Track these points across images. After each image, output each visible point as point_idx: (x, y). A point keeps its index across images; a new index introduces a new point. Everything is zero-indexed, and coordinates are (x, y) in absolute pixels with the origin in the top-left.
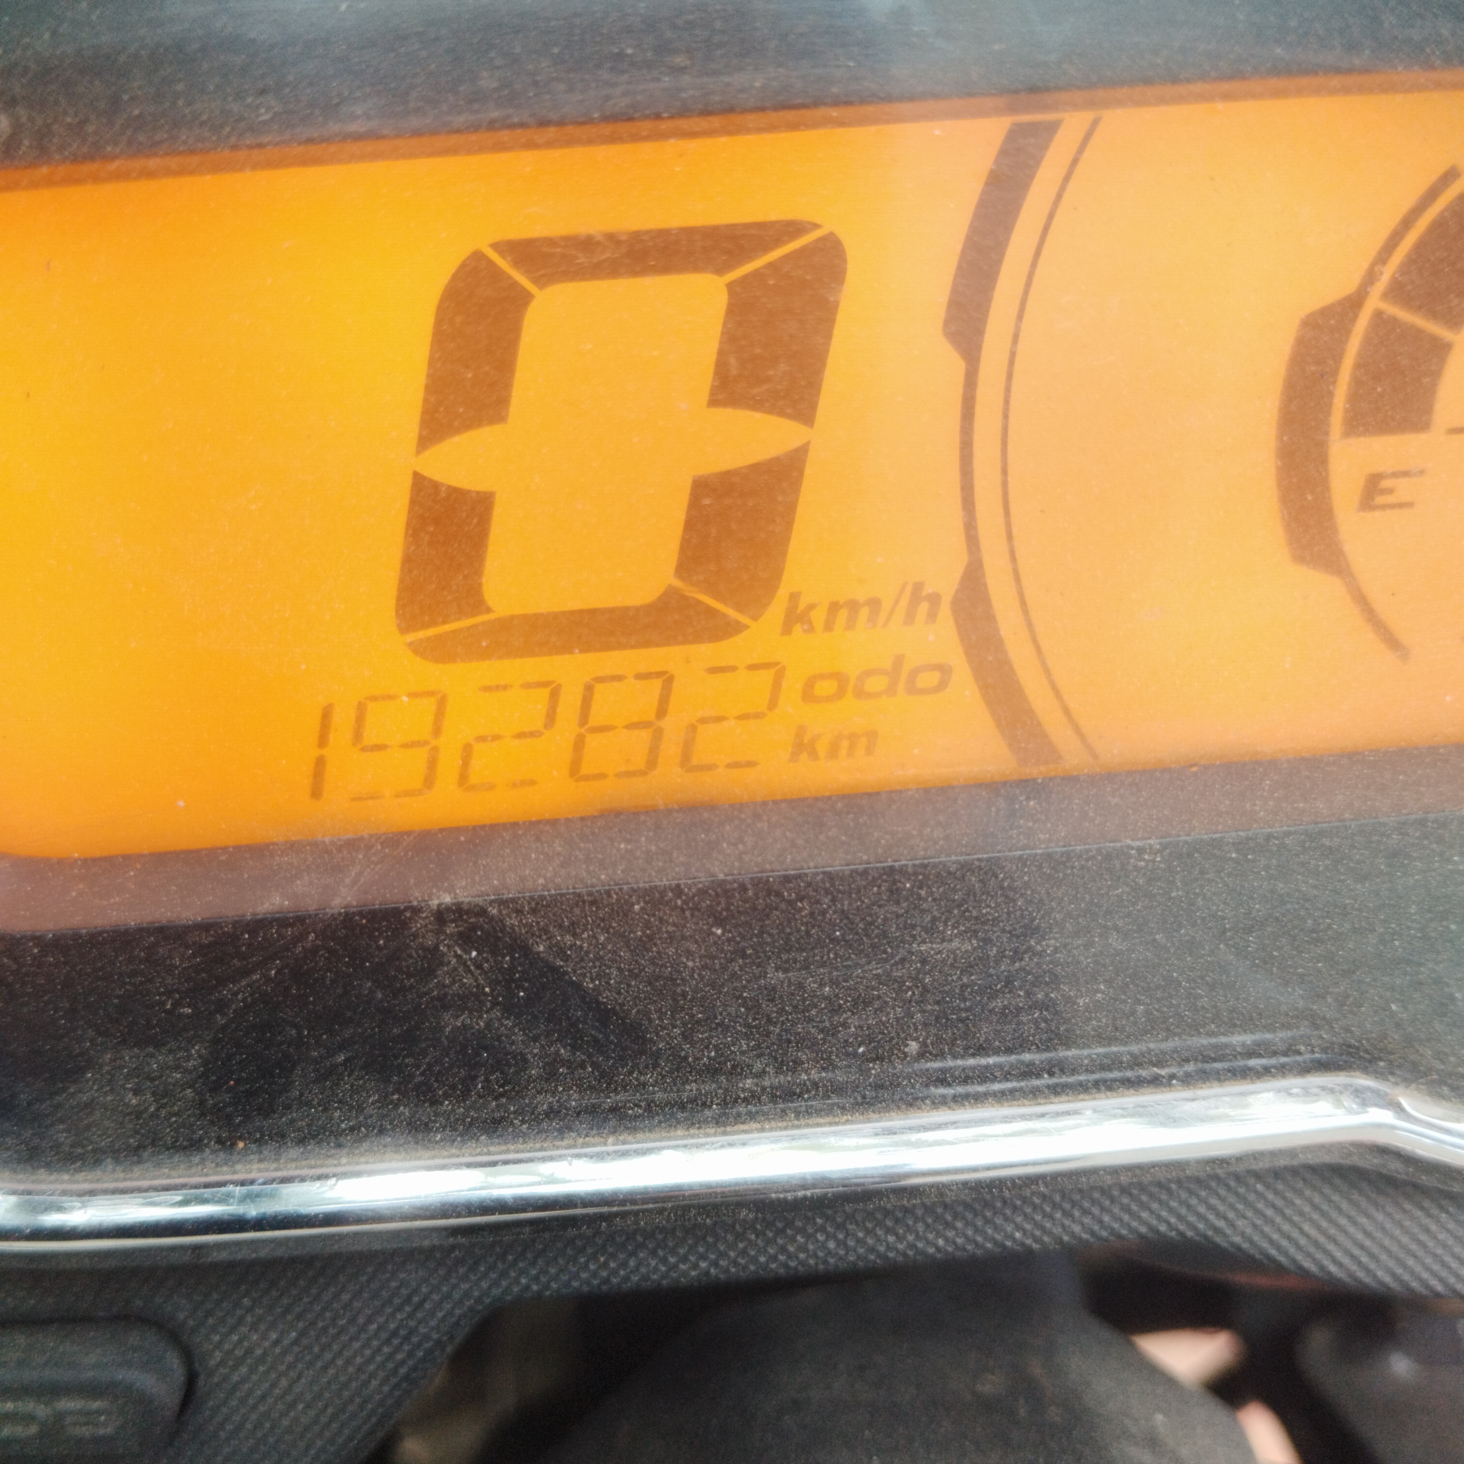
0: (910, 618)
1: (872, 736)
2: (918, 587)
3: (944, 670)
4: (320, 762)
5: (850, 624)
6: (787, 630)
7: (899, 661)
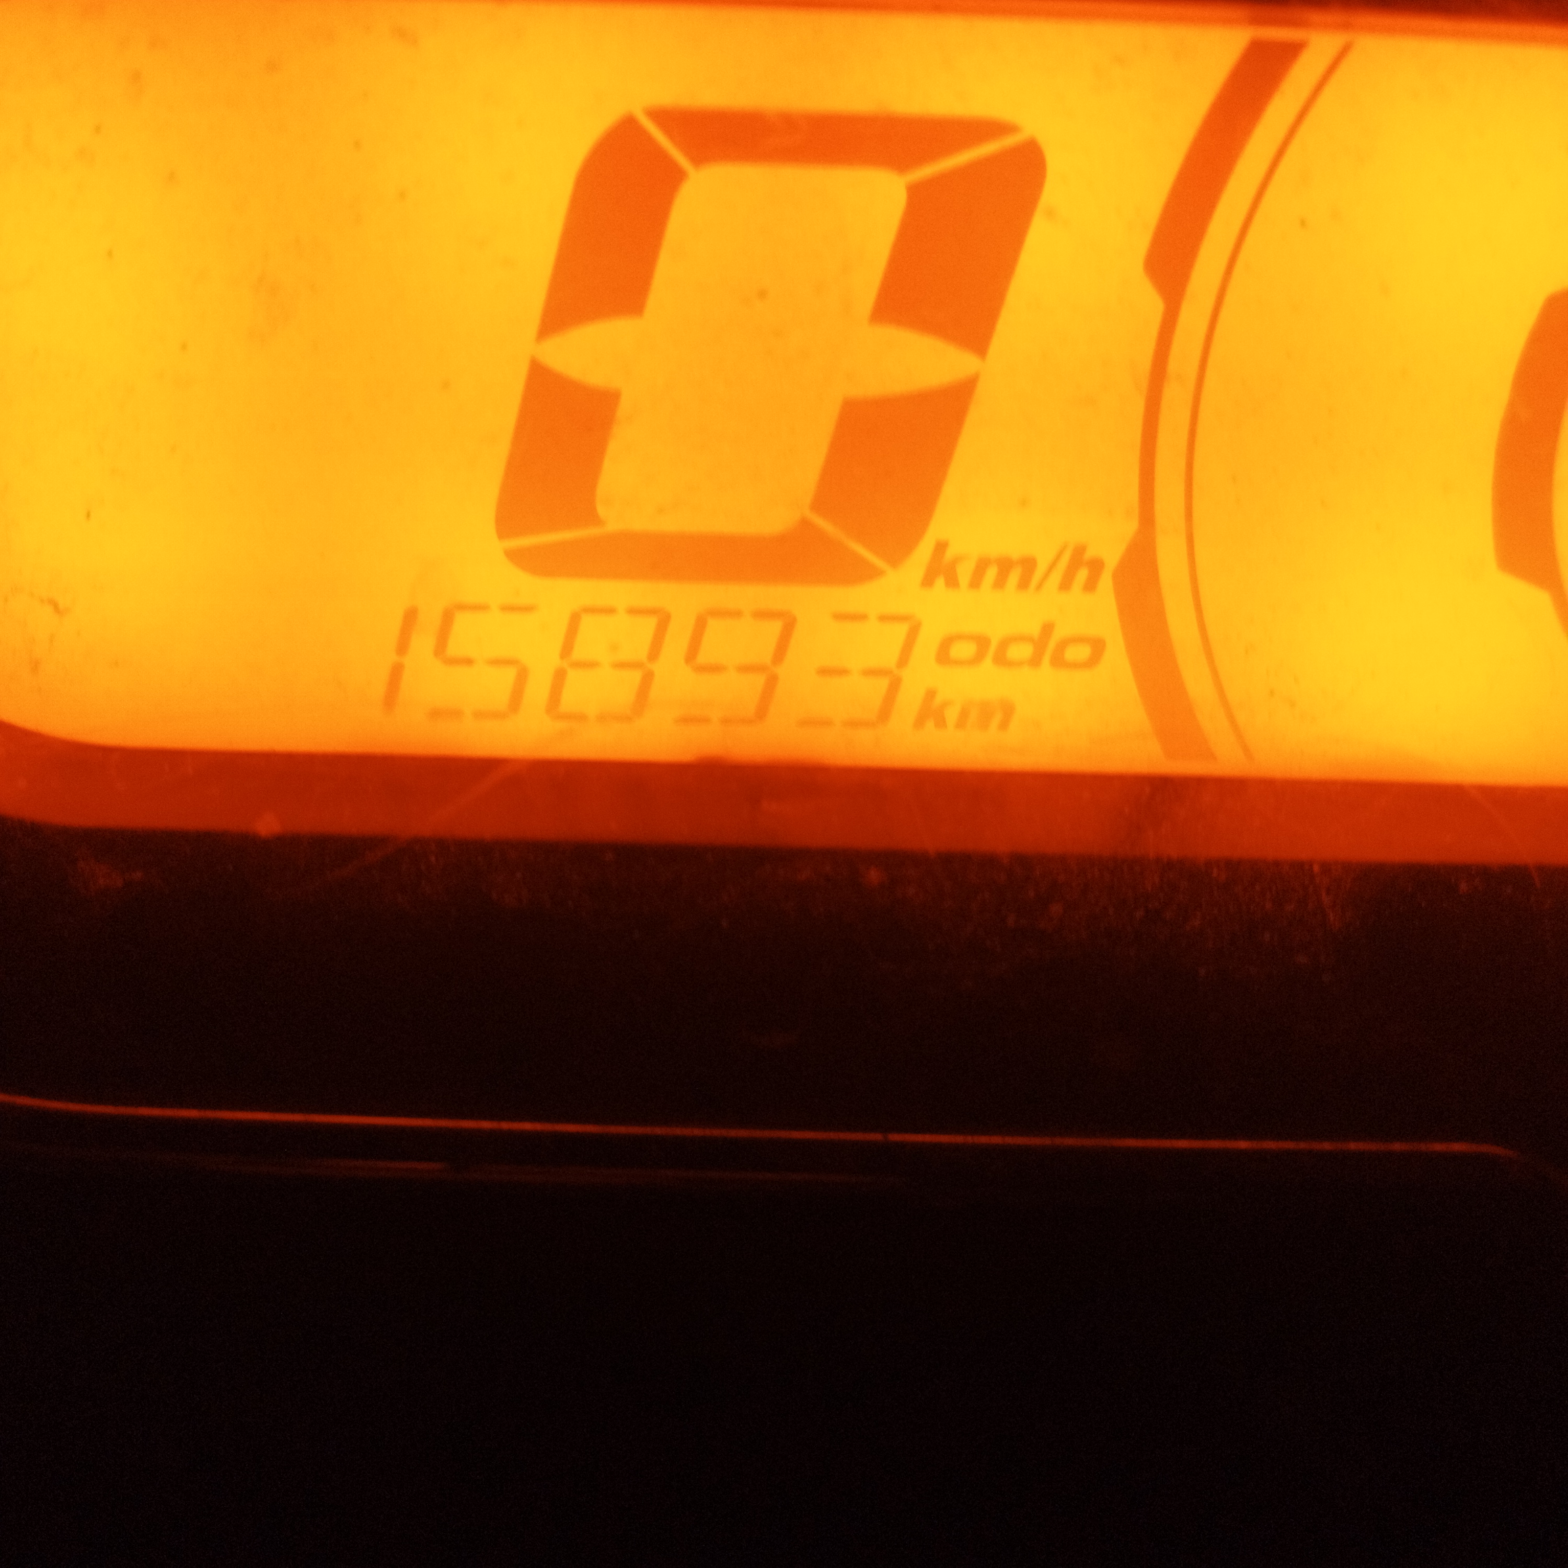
0: (1066, 584)
1: (1008, 710)
2: (1079, 551)
3: (1098, 646)
4: (396, 672)
5: (1000, 583)
6: (928, 581)
7: (1048, 629)
